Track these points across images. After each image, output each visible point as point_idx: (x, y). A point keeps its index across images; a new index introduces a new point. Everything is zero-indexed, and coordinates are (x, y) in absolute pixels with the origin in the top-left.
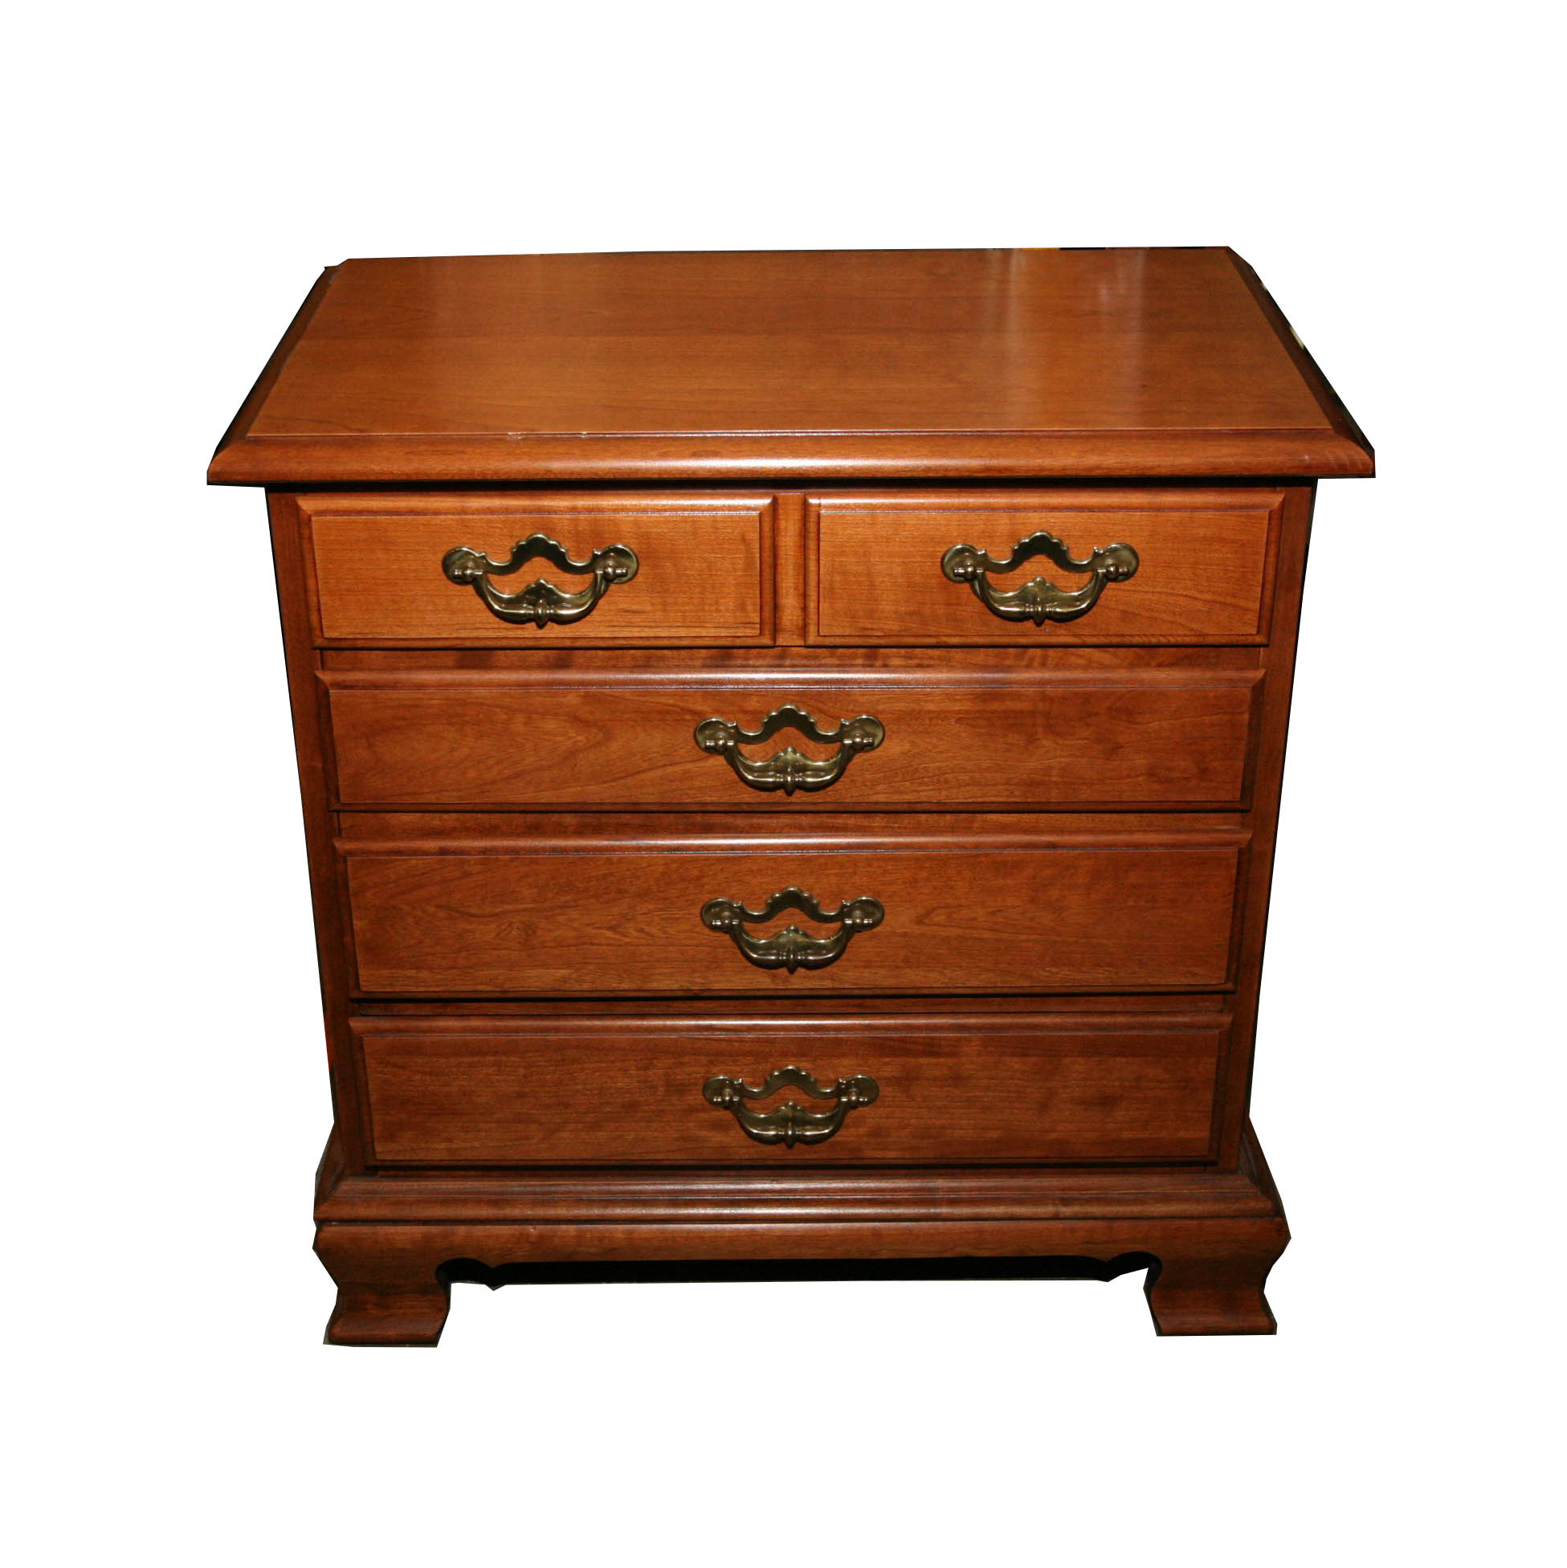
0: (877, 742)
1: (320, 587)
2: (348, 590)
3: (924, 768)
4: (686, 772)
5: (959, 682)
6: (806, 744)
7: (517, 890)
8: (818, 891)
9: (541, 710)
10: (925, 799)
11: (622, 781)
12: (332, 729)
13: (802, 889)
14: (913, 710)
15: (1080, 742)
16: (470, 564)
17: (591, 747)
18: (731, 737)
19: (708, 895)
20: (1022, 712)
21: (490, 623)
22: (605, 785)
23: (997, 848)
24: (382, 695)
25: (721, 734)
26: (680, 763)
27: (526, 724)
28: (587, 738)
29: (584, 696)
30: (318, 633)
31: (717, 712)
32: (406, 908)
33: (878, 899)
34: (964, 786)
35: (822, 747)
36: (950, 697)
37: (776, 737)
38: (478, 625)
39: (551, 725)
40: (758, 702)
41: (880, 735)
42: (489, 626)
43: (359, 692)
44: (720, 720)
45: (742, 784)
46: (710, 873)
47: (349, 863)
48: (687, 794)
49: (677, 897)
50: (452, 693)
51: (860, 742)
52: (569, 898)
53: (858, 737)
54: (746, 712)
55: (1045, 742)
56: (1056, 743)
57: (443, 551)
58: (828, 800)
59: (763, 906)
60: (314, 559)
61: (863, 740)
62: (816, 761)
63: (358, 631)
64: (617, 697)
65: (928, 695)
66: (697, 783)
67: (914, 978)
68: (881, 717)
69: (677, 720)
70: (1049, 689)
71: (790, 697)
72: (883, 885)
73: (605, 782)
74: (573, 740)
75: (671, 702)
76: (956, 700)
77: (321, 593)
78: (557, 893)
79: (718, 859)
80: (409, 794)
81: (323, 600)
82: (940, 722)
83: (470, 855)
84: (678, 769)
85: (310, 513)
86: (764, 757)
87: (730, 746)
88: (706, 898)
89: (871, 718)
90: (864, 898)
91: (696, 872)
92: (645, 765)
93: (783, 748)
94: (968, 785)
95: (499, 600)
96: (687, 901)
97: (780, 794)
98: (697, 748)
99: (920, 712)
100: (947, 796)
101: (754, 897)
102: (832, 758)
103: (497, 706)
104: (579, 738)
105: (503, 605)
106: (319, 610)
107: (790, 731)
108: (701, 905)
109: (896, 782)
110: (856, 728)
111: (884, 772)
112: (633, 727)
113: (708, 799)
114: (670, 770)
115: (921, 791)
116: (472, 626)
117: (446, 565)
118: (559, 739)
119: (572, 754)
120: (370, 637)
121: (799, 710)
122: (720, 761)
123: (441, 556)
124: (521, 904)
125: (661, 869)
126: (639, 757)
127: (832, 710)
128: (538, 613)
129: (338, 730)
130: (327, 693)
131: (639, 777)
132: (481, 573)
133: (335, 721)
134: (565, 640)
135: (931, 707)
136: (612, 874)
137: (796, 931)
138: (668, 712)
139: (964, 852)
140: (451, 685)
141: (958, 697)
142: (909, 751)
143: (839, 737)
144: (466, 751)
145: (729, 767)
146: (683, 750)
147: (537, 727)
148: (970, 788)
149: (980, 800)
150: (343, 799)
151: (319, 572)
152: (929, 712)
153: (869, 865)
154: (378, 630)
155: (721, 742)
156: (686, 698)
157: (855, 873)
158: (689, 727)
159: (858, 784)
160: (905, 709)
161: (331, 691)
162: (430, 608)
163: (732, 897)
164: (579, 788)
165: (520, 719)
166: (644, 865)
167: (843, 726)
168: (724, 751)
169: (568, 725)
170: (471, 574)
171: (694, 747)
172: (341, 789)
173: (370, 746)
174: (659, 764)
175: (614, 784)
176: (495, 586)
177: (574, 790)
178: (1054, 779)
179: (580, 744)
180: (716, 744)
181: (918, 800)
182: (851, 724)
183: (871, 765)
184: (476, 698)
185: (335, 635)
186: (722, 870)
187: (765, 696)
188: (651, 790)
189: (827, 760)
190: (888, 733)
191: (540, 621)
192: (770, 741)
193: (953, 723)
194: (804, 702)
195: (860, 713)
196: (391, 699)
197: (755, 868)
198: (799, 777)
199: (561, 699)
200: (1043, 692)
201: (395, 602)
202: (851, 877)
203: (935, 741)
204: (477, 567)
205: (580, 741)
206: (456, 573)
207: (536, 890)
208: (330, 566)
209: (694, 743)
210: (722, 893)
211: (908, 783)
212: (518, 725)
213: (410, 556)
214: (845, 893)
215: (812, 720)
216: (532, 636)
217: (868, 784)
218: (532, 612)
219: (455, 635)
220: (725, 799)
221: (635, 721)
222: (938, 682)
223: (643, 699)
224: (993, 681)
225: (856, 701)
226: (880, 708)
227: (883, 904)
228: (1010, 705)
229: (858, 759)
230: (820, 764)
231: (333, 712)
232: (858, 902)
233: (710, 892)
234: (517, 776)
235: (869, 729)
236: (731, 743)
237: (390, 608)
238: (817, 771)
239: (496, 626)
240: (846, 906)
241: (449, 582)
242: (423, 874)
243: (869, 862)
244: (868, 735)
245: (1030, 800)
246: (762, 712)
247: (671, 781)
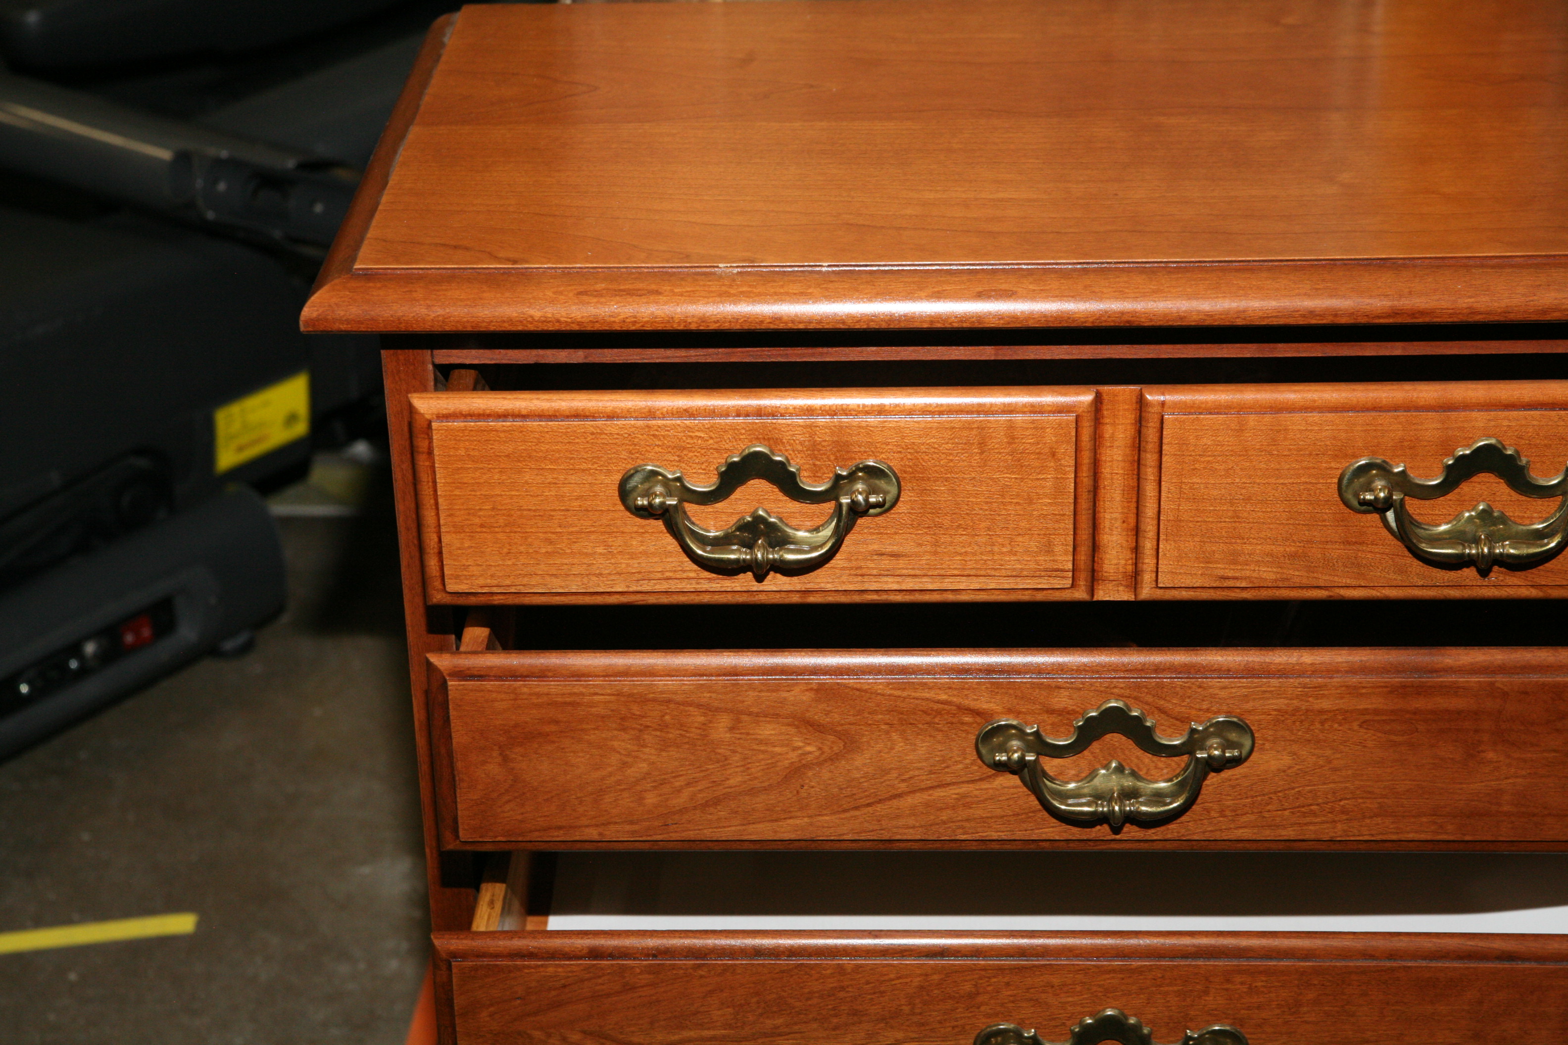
0: (1245, 752)
1: (442, 522)
2: (482, 526)
3: (1311, 792)
4: (964, 796)
5: (1364, 670)
6: (1137, 757)
7: (702, 1009)
8: (1150, 1016)
9: (755, 710)
10: (1313, 837)
11: (870, 809)
12: (450, 737)
13: (1126, 1012)
14: (1297, 710)
15: (1546, 754)
16: (659, 489)
17: (825, 761)
18: (1029, 748)
19: (984, 1020)
20: (1459, 712)
21: (684, 571)
22: (843, 816)
23: (1424, 958)
24: (525, 690)
25: (1015, 743)
26: (954, 784)
27: (732, 729)
28: (820, 749)
29: (817, 691)
30: (437, 584)
31: (1009, 711)
32: (537, 1034)
33: (1243, 1031)
34: (1371, 817)
35: (1162, 761)
36: (1353, 691)
37: (1096, 746)
38: (668, 574)
39: (767, 730)
40: (1070, 697)
41: (1247, 743)
42: (685, 575)
43: (488, 685)
44: (1015, 723)
45: (1045, 814)
46: (989, 988)
47: (454, 971)
48: (963, 828)
49: (940, 1022)
50: (625, 685)
51: (1219, 756)
52: (779, 1021)
53: (1216, 749)
54: (1051, 712)
55: (1491, 755)
56: (1509, 757)
57: (619, 471)
58: (1169, 836)
59: (1070, 1036)
60: (435, 482)
61: (1224, 752)
62: (1156, 782)
63: (495, 582)
64: (866, 691)
65: (1320, 687)
66: (978, 812)
68: (1250, 720)
69: (952, 723)
70: (1500, 680)
71: (1116, 691)
72: (1248, 1008)
73: (845, 811)
74: (800, 752)
75: (944, 697)
76: (1362, 695)
77: (443, 529)
78: (761, 1015)
79: (1001, 969)
80: (560, 828)
81: (445, 539)
82: (1336, 726)
83: (635, 959)
84: (952, 792)
85: (428, 417)
86: (1077, 775)
87: (1030, 761)
88: (982, 1024)
89: (1235, 720)
90: (1217, 1028)
91: (968, 987)
92: (903, 786)
93: (1105, 762)
94: (1376, 816)
95: (703, 541)
96: (953, 1027)
97: (1102, 831)
98: (979, 761)
99: (1307, 711)
100: (1344, 831)
101: (1053, 1023)
102: (1177, 777)
103: (691, 705)
104: (809, 749)
105: (709, 548)
106: (440, 553)
107: (1115, 739)
108: (974, 1036)
109: (1269, 811)
110: (1213, 735)
111: (1252, 797)
112: (887, 733)
113: (995, 835)
114: (939, 793)
115: (1306, 824)
116: (659, 575)
117: (624, 493)
118: (777, 750)
119: (797, 771)
120: (513, 590)
121: (1130, 710)
122: (1015, 780)
123: (618, 477)
124: (709, 1029)
125: (916, 981)
126: (894, 774)
127: (1178, 709)
128: (756, 559)
129: (460, 736)
130: (444, 685)
131: (895, 803)
132: (675, 503)
133: (456, 725)
134: (791, 595)
135: (1325, 704)
136: (842, 988)
138: (939, 713)
139: (1373, 963)
140: (626, 673)
141: (1364, 691)
142: (1290, 768)
143: (1188, 748)
144: (644, 766)
145: (1025, 789)
146: (961, 766)
147: (748, 734)
148: (1379, 820)
149: (1394, 837)
150: (463, 835)
151: (440, 500)
152: (1321, 712)
153: (1228, 981)
154: (525, 580)
155: (1016, 756)
156: (966, 692)
157: (1206, 992)
158: (967, 732)
159: (1213, 814)
160: (1284, 707)
161: (450, 683)
162: (600, 550)
163: (1021, 1023)
164: (806, 820)
165: (724, 721)
166: (892, 976)
167: (1193, 731)
168: (1017, 768)
169: (793, 730)
170: (662, 504)
171: (973, 763)
172: (460, 821)
173: (505, 759)
174: (923, 785)
175: (857, 813)
176: (693, 519)
177: (798, 822)
178: (1506, 808)
179: (810, 758)
180: (1009, 758)
181: (1301, 837)
182: (1206, 729)
183: (1233, 787)
184: (662, 692)
185: (463, 588)
186: (1008, 984)
187: (1080, 689)
188: (911, 821)
189: (1170, 780)
190: (1259, 742)
191: (760, 571)
192: (1086, 753)
193: (1356, 727)
194: (1136, 698)
195: (1218, 713)
196: (538, 695)
197: (1056, 981)
198: (1130, 805)
199: (785, 694)
200: (1492, 684)
201: (550, 542)
202: (1200, 997)
203: (1328, 752)
204: (670, 494)
205: (810, 753)
206: (640, 503)
207: (730, 1010)
208: (457, 492)
209: (974, 756)
210: (1007, 1018)
211: (1287, 813)
212: (721, 730)
213: (573, 478)
214: (1191, 1020)
215: (1148, 724)
216: (744, 589)
217: (1228, 813)
218: (748, 557)
219: (634, 588)
220: (1019, 835)
221: (891, 725)
222: (1331, 671)
223: (905, 694)
224: (1417, 669)
225: (1213, 696)
226: (1249, 706)
227: (1247, 1036)
228: (1442, 703)
229: (1213, 779)
230: (1163, 785)
231: (452, 713)
232: (1208, 1033)
233: (988, 1016)
234: (716, 802)
235: (1233, 736)
236: (1030, 757)
237: (543, 550)
238: (1158, 797)
239: (692, 575)
240: (1191, 1038)
241: (628, 514)
242: (564, 986)
243: (1228, 976)
244: (1231, 745)
245: (1468, 838)
246: (1074, 712)
247: (941, 809)
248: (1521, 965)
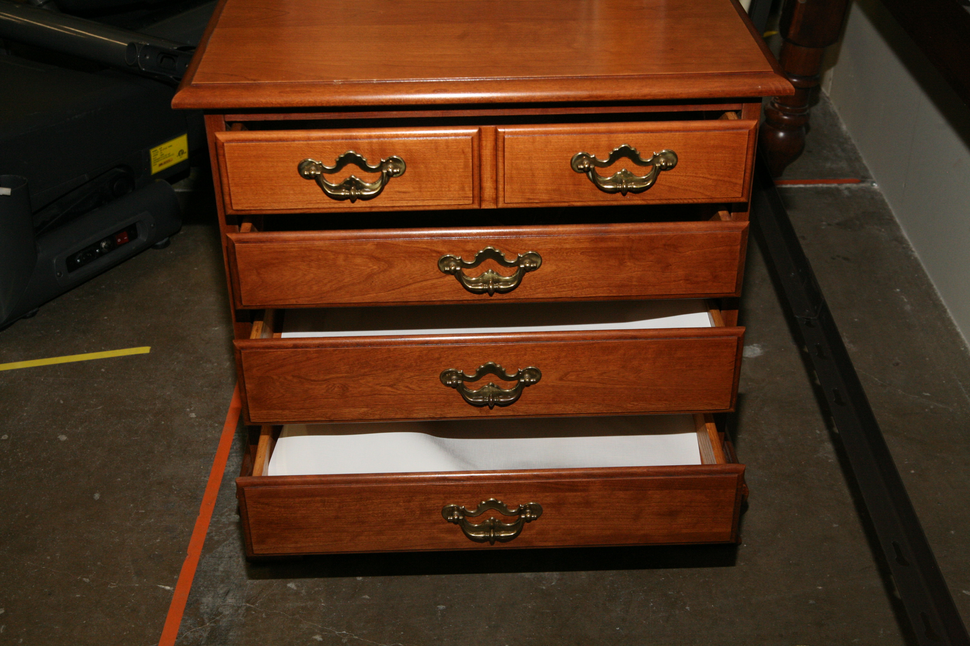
0: (538, 265)
1: (230, 182)
2: (246, 183)
3: (563, 279)
4: (434, 284)
5: (581, 232)
6: (499, 268)
7: (337, 366)
8: (505, 364)
9: (353, 253)
10: (564, 296)
11: (399, 290)
12: (237, 266)
13: (496, 363)
14: (557, 248)
15: (648, 263)
16: (313, 168)
17: (381, 272)
18: (458, 265)
19: (443, 368)
20: (616, 248)
21: (324, 200)
22: (388, 293)
23: (604, 339)
24: (265, 247)
25: (453, 263)
26: (430, 279)
27: (345, 260)
28: (379, 267)
29: (377, 245)
30: (229, 206)
31: (450, 251)
32: (275, 377)
33: (539, 368)
34: (585, 288)
35: (508, 269)
36: (578, 241)
37: (483, 264)
38: (318, 201)
39: (358, 260)
40: (473, 245)
41: (539, 261)
42: (325, 201)
43: (251, 245)
44: (452, 256)
45: (465, 290)
46: (445, 356)
47: (242, 354)
48: (434, 296)
49: (427, 369)
50: (304, 244)
51: (529, 266)
52: (366, 370)
53: (528, 263)
54: (466, 251)
55: (629, 264)
56: (635, 264)
57: (297, 161)
58: (511, 297)
59: (475, 372)
60: (226, 167)
61: (530, 265)
62: (506, 277)
63: (251, 205)
64: (395, 245)
65: (566, 239)
66: (439, 290)
67: (558, 409)
68: (540, 252)
69: (428, 256)
70: (632, 235)
71: (490, 242)
72: (541, 360)
73: (389, 291)
74: (371, 268)
75: (425, 246)
76: (581, 242)
77: (231, 185)
78: (360, 368)
79: (449, 348)
80: (281, 300)
81: (232, 189)
82: (572, 254)
83: (311, 348)
84: (429, 282)
85: (223, 141)
86: (476, 275)
87: (458, 270)
88: (442, 369)
89: (535, 253)
90: (530, 368)
91: (437, 355)
92: (411, 281)
93: (487, 270)
94: (587, 287)
95: (330, 188)
96: (432, 371)
97: (486, 296)
98: (439, 271)
99: (561, 249)
100: (576, 294)
101: (469, 368)
102: (513, 275)
103: (329, 251)
104: (375, 267)
105: (333, 190)
106: (230, 195)
107: (490, 261)
108: (440, 373)
109: (548, 287)
110: (526, 258)
111: (542, 282)
112: (404, 260)
113: (446, 299)
114: (425, 283)
115: (562, 291)
116: (315, 202)
117: (300, 169)
118: (363, 268)
119: (370, 276)
120: (258, 208)
121: (495, 250)
122: (452, 277)
123: (297, 164)
124: (340, 374)
125: (417, 354)
126: (407, 276)
127: (513, 249)
128: (351, 194)
129: (240, 266)
130: (234, 244)
131: (408, 287)
132: (319, 173)
133: (239, 260)
134: (366, 208)
135: (568, 246)
136: (390, 357)
137: (493, 386)
138: (423, 252)
139: (586, 342)
140: (304, 240)
141: (582, 241)
142: (555, 270)
143: (517, 264)
144: (312, 275)
145: (457, 281)
146: (432, 273)
147: (351, 262)
148: (588, 289)
149: (594, 295)
150: (244, 303)
151: (229, 174)
152: (566, 249)
153: (533, 350)
154: (263, 205)
155: (453, 268)
156: (433, 244)
157: (525, 354)
158: (435, 260)
159: (528, 289)
160: (553, 247)
161: (236, 245)
162: (292, 192)
163: (457, 368)
164: (375, 294)
165: (341, 257)
166: (408, 352)
167: (519, 257)
168: (454, 273)
169: (368, 260)
170: (315, 174)
171: (437, 271)
172: (242, 297)
173: (259, 274)
174: (418, 280)
175: (393, 291)
176: (327, 180)
177: (371, 295)
178: (635, 283)
179: (375, 271)
180: (450, 269)
181: (560, 296)
182: (524, 256)
183: (534, 278)
184: (318, 247)
185: (239, 208)
186: (452, 354)
187: (476, 242)
188: (414, 294)
189: (511, 276)
190: (543, 261)
191: (353, 199)
192: (479, 266)
193: (579, 254)
194: (497, 245)
195: (529, 250)
196: (270, 249)
197: (469, 352)
198: (496, 286)
199: (365, 247)
200: (628, 237)
201: (272, 189)
202: (523, 356)
203: (569, 264)
204: (317, 170)
205: (375, 269)
206: (306, 173)
207: (348, 366)
208: (235, 170)
209: (437, 269)
210: (452, 366)
211: (554, 287)
212: (341, 260)
213: (280, 164)
214: (520, 365)
215: (502, 255)
216: (348, 206)
217: (533, 288)
218: (348, 194)
219: (305, 207)
220: (455, 298)
221: (405, 257)
222: (570, 233)
223: (410, 245)
224: (601, 232)
225: (526, 244)
226: (540, 247)
227: (541, 370)
228: (610, 244)
229: (527, 275)
230: (507, 278)
231: (238, 256)
232: (527, 369)
233: (444, 366)
234: (340, 288)
235: (534, 259)
236: (458, 269)
237: (270, 193)
238: (506, 282)
239: (328, 201)
240: (520, 372)
241: (302, 178)
242: (285, 359)
243: (533, 348)
244: (533, 262)
245: (621, 295)
246: (474, 251)
247: (426, 289)
248: (639, 340)
